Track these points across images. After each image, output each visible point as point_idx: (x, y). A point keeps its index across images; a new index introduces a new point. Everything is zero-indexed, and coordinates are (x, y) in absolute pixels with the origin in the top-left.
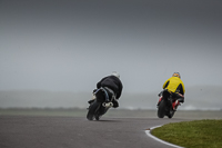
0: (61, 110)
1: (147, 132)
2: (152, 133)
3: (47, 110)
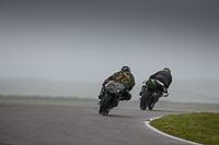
1: (147, 123)
2: (151, 124)
3: (47, 98)
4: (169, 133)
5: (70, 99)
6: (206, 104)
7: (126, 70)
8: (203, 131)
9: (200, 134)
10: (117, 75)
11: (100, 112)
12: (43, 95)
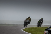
4: (27, 32)
7: (29, 17)
8: (35, 31)
9: (34, 32)
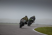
0: (13, 23)
1: (33, 29)
5: (15, 24)
6: (47, 25)
10: (24, 18)
11: (20, 27)
12: (9, 22)
